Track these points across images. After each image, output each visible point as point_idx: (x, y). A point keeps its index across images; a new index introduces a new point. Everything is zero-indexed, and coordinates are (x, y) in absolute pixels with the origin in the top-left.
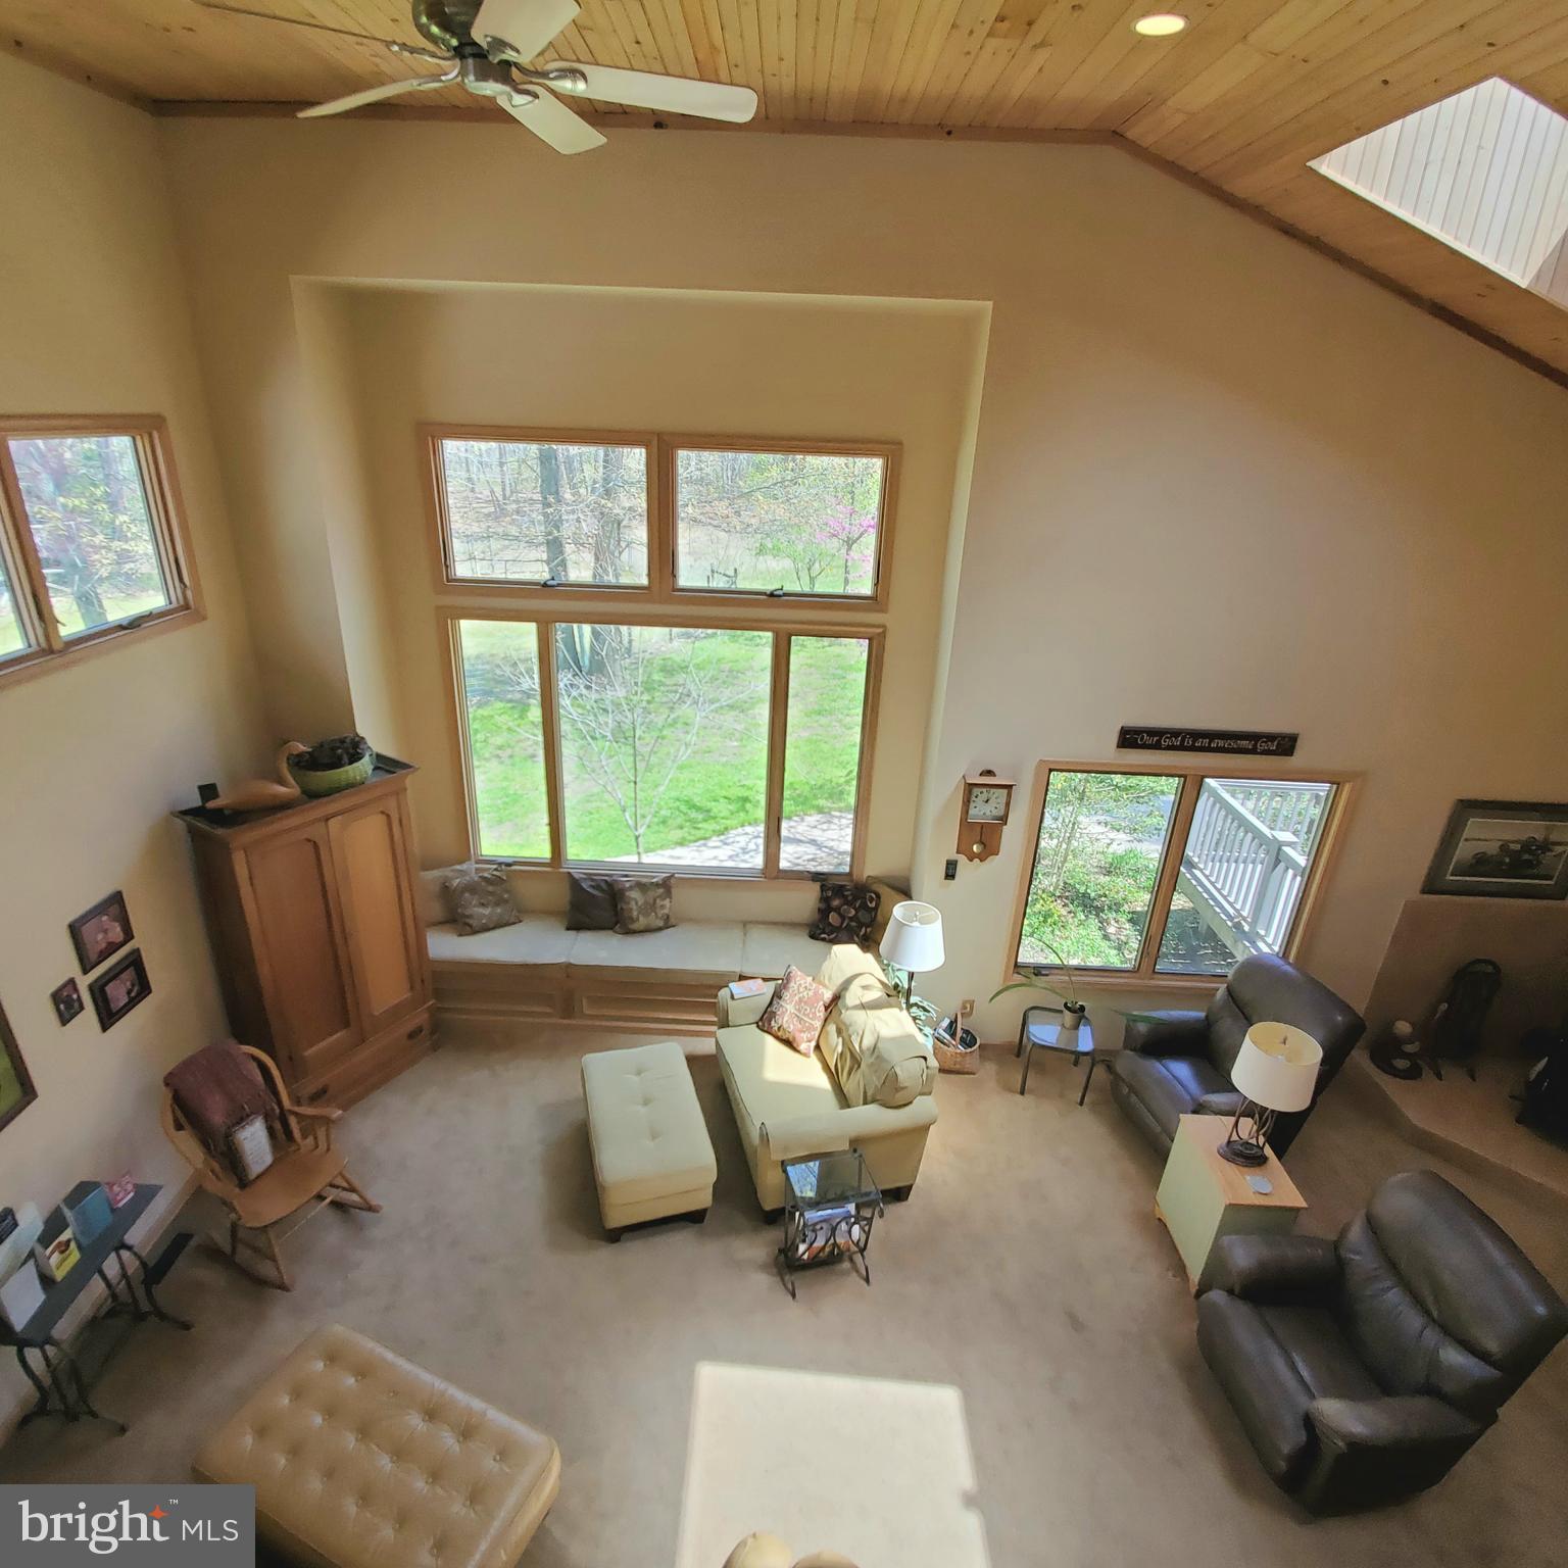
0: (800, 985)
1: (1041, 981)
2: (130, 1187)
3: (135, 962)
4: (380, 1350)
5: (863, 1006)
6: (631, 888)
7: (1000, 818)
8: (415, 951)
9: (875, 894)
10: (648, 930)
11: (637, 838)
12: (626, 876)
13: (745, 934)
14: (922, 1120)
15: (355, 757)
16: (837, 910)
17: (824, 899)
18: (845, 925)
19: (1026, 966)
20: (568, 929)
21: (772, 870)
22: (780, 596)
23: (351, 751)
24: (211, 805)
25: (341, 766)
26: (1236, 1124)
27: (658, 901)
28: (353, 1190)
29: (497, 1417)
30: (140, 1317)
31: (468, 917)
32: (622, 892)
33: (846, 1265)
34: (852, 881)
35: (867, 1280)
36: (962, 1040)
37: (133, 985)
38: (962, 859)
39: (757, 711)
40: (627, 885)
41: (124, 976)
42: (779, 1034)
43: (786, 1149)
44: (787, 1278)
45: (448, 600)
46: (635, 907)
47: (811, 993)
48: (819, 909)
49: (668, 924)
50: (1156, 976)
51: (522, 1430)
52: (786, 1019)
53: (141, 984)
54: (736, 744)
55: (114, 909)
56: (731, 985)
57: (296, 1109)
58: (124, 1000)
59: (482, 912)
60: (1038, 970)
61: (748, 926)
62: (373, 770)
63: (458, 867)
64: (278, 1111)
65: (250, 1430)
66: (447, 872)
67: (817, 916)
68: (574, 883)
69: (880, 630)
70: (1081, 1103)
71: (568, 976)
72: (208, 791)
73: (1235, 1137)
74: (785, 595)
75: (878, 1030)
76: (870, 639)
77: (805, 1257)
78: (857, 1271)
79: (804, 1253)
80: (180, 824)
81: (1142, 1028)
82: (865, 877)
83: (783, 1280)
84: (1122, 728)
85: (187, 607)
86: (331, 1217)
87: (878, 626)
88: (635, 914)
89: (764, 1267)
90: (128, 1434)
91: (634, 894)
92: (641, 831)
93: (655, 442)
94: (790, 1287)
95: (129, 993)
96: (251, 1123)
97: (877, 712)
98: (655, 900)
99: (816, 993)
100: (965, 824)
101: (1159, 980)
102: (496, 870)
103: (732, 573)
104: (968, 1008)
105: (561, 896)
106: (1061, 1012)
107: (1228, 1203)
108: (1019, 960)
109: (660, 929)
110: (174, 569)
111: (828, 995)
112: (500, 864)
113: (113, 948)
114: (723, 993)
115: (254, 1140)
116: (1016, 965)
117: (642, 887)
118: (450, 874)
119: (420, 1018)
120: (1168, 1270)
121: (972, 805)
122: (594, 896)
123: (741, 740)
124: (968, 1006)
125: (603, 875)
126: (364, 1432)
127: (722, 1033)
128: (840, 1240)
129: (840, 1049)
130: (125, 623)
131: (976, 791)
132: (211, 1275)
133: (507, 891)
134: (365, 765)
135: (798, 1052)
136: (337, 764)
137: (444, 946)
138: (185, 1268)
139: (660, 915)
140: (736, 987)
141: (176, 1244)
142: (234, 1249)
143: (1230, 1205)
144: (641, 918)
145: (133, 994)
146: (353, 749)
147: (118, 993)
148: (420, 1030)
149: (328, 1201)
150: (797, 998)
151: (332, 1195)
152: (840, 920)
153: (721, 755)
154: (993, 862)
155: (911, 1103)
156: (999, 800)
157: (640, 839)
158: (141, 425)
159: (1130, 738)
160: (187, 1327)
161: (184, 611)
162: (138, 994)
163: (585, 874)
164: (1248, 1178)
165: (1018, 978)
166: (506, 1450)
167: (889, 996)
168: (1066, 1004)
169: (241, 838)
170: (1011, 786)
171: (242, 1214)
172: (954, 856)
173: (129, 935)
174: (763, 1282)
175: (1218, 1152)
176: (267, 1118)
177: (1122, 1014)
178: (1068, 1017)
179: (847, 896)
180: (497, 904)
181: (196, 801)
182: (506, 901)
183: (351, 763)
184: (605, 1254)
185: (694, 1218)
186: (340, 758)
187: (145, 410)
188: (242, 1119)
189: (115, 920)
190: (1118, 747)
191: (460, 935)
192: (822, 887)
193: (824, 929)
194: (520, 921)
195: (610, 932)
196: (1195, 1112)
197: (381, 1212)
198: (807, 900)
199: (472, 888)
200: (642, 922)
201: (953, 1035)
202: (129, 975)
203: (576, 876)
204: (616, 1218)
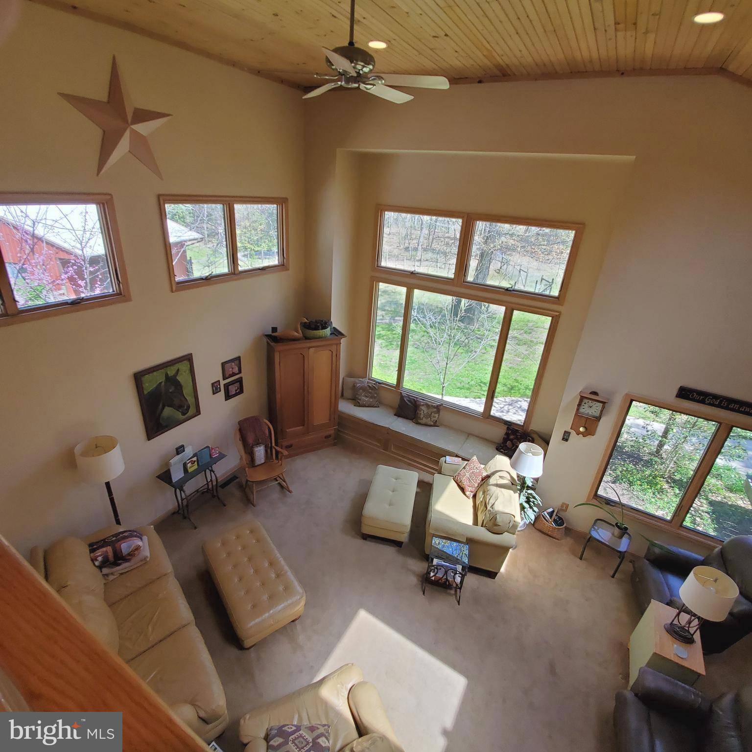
0: (475, 466)
1: (607, 507)
2: (217, 452)
3: (240, 381)
4: (267, 536)
5: (497, 485)
6: (423, 405)
7: (596, 417)
8: (334, 407)
9: (531, 438)
10: (426, 425)
11: (443, 387)
12: (423, 400)
13: (467, 439)
14: (505, 544)
15: (324, 328)
16: (511, 440)
17: (507, 434)
18: (513, 448)
19: (601, 497)
20: (395, 415)
21: (487, 415)
22: (511, 291)
23: (324, 325)
24: (274, 334)
25: (319, 330)
26: (678, 615)
27: (433, 413)
28: (285, 481)
29: (290, 575)
30: (213, 496)
31: (360, 400)
32: (420, 405)
33: (453, 592)
34: (523, 429)
35: (459, 602)
36: (555, 521)
37: (238, 389)
38: (573, 433)
39: (537, 347)
40: (422, 403)
41: (236, 385)
42: (460, 484)
43: (437, 530)
44: (424, 584)
45: (377, 274)
46: (422, 414)
47: (478, 471)
48: (504, 438)
49: (435, 425)
50: (681, 528)
51: (296, 584)
52: (464, 478)
53: (240, 389)
54: (520, 360)
55: (237, 362)
56: (447, 457)
57: (276, 447)
58: (234, 393)
59: (365, 399)
60: (608, 502)
61: (470, 436)
62: (331, 334)
63: (361, 379)
64: (270, 446)
65: (220, 541)
66: (356, 380)
67: (501, 441)
68: (402, 397)
69: (558, 314)
70: (613, 576)
71: (388, 433)
72: (274, 329)
73: (676, 622)
74: (513, 290)
75: (499, 496)
76: (553, 317)
77: (433, 578)
78: (456, 596)
79: (433, 577)
80: (265, 340)
81: (657, 551)
82: (530, 429)
83: (422, 584)
84: (681, 387)
85: (283, 265)
86: (278, 488)
87: (557, 312)
88: (422, 416)
89: (417, 575)
90: (197, 530)
91: (424, 408)
92: (445, 385)
93: (466, 217)
94: (424, 588)
95: (236, 390)
96: (260, 446)
97: (550, 353)
98: (431, 413)
99: (480, 472)
100: (578, 415)
101: (683, 531)
102: (374, 384)
103: (551, 281)
104: (565, 507)
105: (396, 401)
106: (613, 526)
107: (655, 652)
108: (598, 493)
109: (431, 426)
110: (282, 253)
111: (485, 474)
112: (377, 382)
113: (234, 374)
114: (443, 459)
115: (260, 452)
116: (596, 496)
117: (428, 406)
118: (357, 381)
119: (331, 432)
120: (620, 674)
121: (582, 407)
122: (408, 404)
123: (523, 359)
124: (565, 506)
125: (414, 397)
126: (250, 559)
127: (437, 475)
128: (450, 579)
129: (481, 499)
130: (261, 268)
131: (585, 401)
132: (237, 493)
133: (376, 394)
134: (327, 331)
135: (465, 494)
136: (316, 328)
137: (346, 407)
138: (232, 488)
139: (432, 420)
140: (448, 459)
141: (232, 479)
142: (246, 487)
143: (655, 653)
144: (424, 419)
145: (237, 392)
146: (324, 324)
147: (233, 389)
148: (330, 436)
149: (278, 482)
150: (471, 471)
151: (280, 481)
152: (511, 446)
153: (511, 363)
154: (590, 439)
155: (502, 534)
156: (597, 408)
157: (444, 388)
158: (280, 201)
159: (684, 393)
160: (225, 505)
161: (282, 266)
162: (239, 392)
163: (406, 394)
164: (676, 646)
165: (595, 502)
166: (288, 588)
167: (512, 484)
168: (617, 524)
169: (279, 347)
170: (605, 402)
171: (248, 475)
172: (568, 429)
173: (240, 372)
174: (413, 580)
175: (665, 625)
176: (266, 447)
177: (649, 541)
178: (617, 531)
179: (518, 435)
180: (371, 397)
181: (270, 333)
182: (375, 398)
183: (322, 329)
184: (360, 542)
185: (397, 544)
186: (318, 327)
187: (284, 196)
188: (258, 444)
189: (236, 365)
190: (677, 396)
191: (355, 406)
192: (508, 428)
193: (503, 447)
194: (379, 407)
195: (411, 421)
196: (668, 604)
197: (292, 494)
198: (499, 433)
199: (363, 389)
200: (424, 421)
201: (551, 517)
202: (237, 385)
203: (403, 394)
204: (366, 530)
